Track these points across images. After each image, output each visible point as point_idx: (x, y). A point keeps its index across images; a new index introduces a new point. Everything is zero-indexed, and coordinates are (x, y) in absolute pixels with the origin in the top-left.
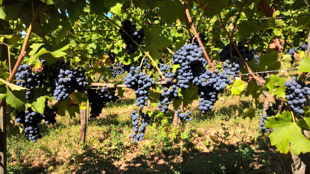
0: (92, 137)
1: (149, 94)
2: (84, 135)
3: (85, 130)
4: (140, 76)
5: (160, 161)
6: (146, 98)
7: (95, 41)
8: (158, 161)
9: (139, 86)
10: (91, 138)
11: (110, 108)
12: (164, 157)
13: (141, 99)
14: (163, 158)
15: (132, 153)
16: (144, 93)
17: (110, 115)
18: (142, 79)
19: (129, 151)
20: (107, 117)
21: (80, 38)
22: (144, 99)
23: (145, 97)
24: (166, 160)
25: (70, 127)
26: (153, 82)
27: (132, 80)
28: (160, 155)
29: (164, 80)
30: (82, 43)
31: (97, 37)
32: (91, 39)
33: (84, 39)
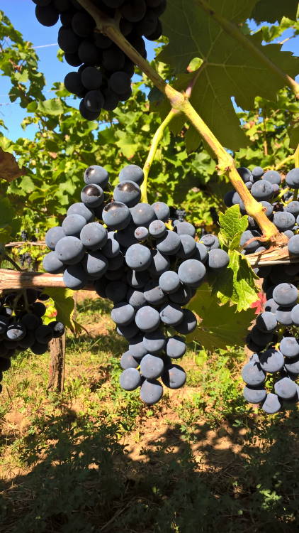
0: (76, 379)
2: (57, 377)
3: (60, 366)
4: (136, 220)
5: (220, 441)
7: (71, 178)
8: (215, 440)
9: (134, 281)
10: (74, 380)
12: (230, 431)
13: (148, 352)
14: (226, 434)
15: (157, 417)
18: (151, 242)
19: (152, 413)
20: (110, 332)
21: (42, 172)
22: (161, 353)
24: (234, 438)
26: (216, 258)
27: (88, 243)
28: (219, 426)
29: (274, 244)
30: (47, 183)
31: (77, 168)
32: (63, 174)
33: (50, 174)
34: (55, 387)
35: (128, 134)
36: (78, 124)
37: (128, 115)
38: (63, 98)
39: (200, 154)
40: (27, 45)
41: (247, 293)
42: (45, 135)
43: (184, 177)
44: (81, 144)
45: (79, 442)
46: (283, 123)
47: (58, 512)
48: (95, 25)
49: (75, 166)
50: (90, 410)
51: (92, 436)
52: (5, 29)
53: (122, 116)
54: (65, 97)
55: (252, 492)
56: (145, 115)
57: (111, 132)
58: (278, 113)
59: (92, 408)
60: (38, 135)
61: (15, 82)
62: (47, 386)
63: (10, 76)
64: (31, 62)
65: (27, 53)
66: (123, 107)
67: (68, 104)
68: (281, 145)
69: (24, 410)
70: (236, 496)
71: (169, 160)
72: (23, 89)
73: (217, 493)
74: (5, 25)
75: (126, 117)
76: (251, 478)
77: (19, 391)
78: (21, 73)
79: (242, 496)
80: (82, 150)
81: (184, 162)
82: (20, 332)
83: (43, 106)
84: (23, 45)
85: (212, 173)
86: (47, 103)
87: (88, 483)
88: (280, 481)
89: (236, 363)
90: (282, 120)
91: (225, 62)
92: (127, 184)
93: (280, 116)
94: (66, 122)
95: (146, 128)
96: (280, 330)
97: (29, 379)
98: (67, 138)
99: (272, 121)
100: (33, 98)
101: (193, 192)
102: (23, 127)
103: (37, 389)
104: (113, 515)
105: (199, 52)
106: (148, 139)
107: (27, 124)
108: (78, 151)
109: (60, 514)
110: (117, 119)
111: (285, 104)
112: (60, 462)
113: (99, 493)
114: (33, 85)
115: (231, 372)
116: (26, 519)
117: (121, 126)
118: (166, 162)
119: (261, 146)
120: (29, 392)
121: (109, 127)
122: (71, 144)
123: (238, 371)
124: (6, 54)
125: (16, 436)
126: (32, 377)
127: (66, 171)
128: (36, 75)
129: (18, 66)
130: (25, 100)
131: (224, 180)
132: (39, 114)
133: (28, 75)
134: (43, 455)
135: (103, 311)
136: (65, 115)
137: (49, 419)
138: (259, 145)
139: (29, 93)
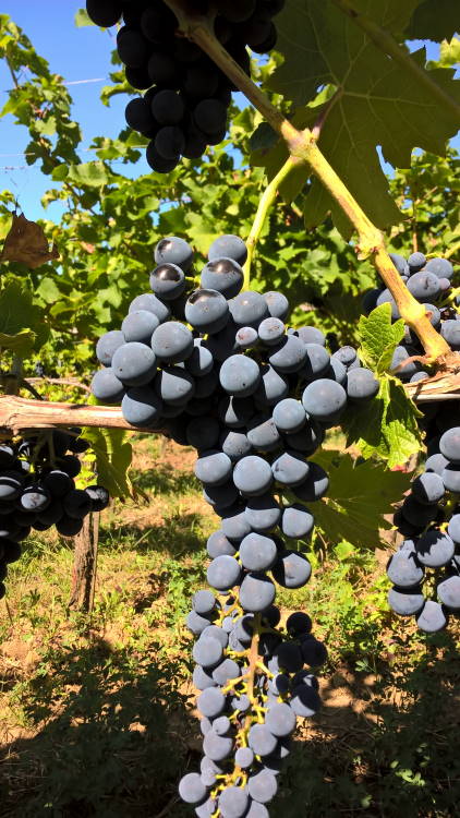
0: (113, 592)
1: (320, 485)
2: (84, 587)
3: (89, 571)
5: (335, 693)
6: (297, 521)
7: (116, 281)
8: (327, 692)
9: (230, 415)
10: (110, 594)
11: (178, 497)
12: (350, 678)
13: (253, 530)
14: (344, 684)
16: (282, 477)
17: (177, 518)
18: (262, 351)
20: (168, 522)
21: (72, 272)
22: (273, 532)
23: (289, 512)
24: (357, 690)
25: (55, 555)
26: (359, 382)
27: (164, 352)
28: (333, 671)
29: (443, 368)
30: (78, 290)
31: (125, 267)
32: (104, 276)
33: (84, 276)
34: (80, 603)
35: (205, 218)
36: (130, 201)
37: (206, 189)
38: (107, 161)
39: (315, 251)
40: (56, 79)
41: (402, 441)
42: (76, 217)
43: (288, 286)
44: (133, 231)
45: (115, 689)
46: (441, 209)
47: (79, 797)
48: (177, 25)
49: (122, 264)
50: (133, 640)
51: (136, 681)
52: (22, 54)
53: (197, 191)
54: (110, 159)
55: (384, 774)
56: (232, 190)
57: (179, 215)
58: (435, 194)
59: (137, 638)
60: (67, 217)
61: (35, 135)
62: (68, 601)
63: (28, 125)
64: (61, 106)
65: (54, 91)
66: (198, 178)
67: (114, 171)
68: (439, 241)
69: (31, 639)
70: (358, 780)
71: (267, 259)
72: (47, 145)
73: (328, 775)
74: (23, 48)
75: (203, 192)
76: (383, 752)
77: (24, 607)
78: (45, 121)
79: (367, 780)
80: (134, 241)
81: (290, 262)
82: (42, 498)
83: (76, 172)
84: (49, 79)
85: (332, 281)
86: (83, 167)
87: (127, 753)
88: (428, 758)
89: (361, 574)
90: (441, 204)
91: (369, 92)
92: (222, 262)
93: (438, 198)
94: (111, 196)
95: (233, 210)
96: (449, 503)
97: (40, 591)
98: (112, 222)
99: (426, 206)
100: (62, 160)
101: (300, 310)
102: (43, 204)
103: (52, 606)
104: (165, 804)
105: (332, 74)
106: (235, 227)
107: (50, 201)
108: (128, 242)
109: (83, 800)
110: (189, 195)
111: (446, 179)
112: (85, 720)
113: (145, 770)
114: (62, 141)
115: (355, 588)
116: (29, 808)
117: (195, 206)
118: (262, 261)
119: (407, 244)
120: (40, 610)
121: (176, 207)
122: (116, 230)
123: (364, 586)
124: (23, 92)
125: (18, 677)
126: (44, 587)
127: (109, 271)
128: (67, 126)
129: (41, 111)
130: (49, 162)
131: (351, 291)
132: (71, 184)
133: (55, 125)
134: (58, 707)
135: (157, 489)
136: (110, 187)
137: (69, 652)
138: (403, 241)
139: (55, 153)
